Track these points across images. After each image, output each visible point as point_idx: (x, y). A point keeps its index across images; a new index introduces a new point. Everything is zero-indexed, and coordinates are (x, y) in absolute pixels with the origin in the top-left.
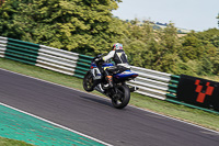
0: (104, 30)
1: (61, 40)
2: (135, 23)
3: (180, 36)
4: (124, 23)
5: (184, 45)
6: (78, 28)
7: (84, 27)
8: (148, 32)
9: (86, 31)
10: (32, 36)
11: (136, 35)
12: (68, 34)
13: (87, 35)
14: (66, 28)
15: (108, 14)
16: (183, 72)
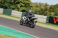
0: (29, 6)
1: (18, 9)
2: (37, 3)
3: (49, 6)
4: (34, 3)
5: (50, 8)
6: (22, 5)
7: (23, 5)
8: (40, 5)
9: (24, 6)
10: (10, 8)
11: (37, 7)
12: (19, 7)
13: (24, 7)
14: (19, 6)
15: (29, 1)
16: (50, 16)
